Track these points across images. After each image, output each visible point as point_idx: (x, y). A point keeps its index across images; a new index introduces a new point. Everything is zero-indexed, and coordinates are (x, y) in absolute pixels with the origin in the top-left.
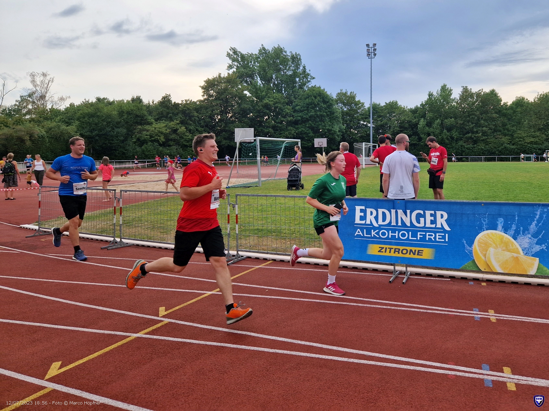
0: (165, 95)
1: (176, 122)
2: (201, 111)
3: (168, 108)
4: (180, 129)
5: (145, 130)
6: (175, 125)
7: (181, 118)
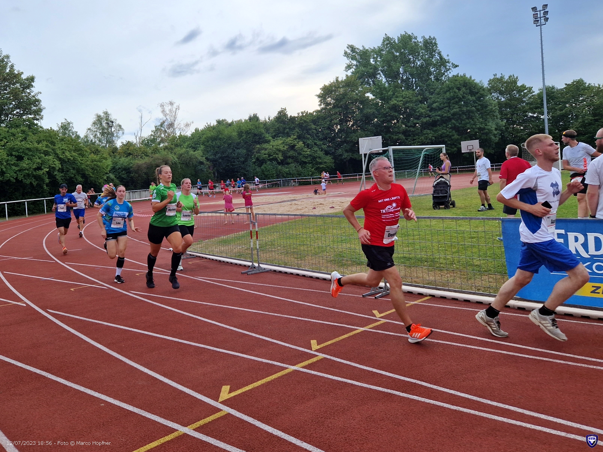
0: (281, 109)
1: (294, 137)
2: (319, 122)
3: (284, 124)
4: (297, 145)
5: (264, 149)
6: (292, 141)
7: (298, 133)
